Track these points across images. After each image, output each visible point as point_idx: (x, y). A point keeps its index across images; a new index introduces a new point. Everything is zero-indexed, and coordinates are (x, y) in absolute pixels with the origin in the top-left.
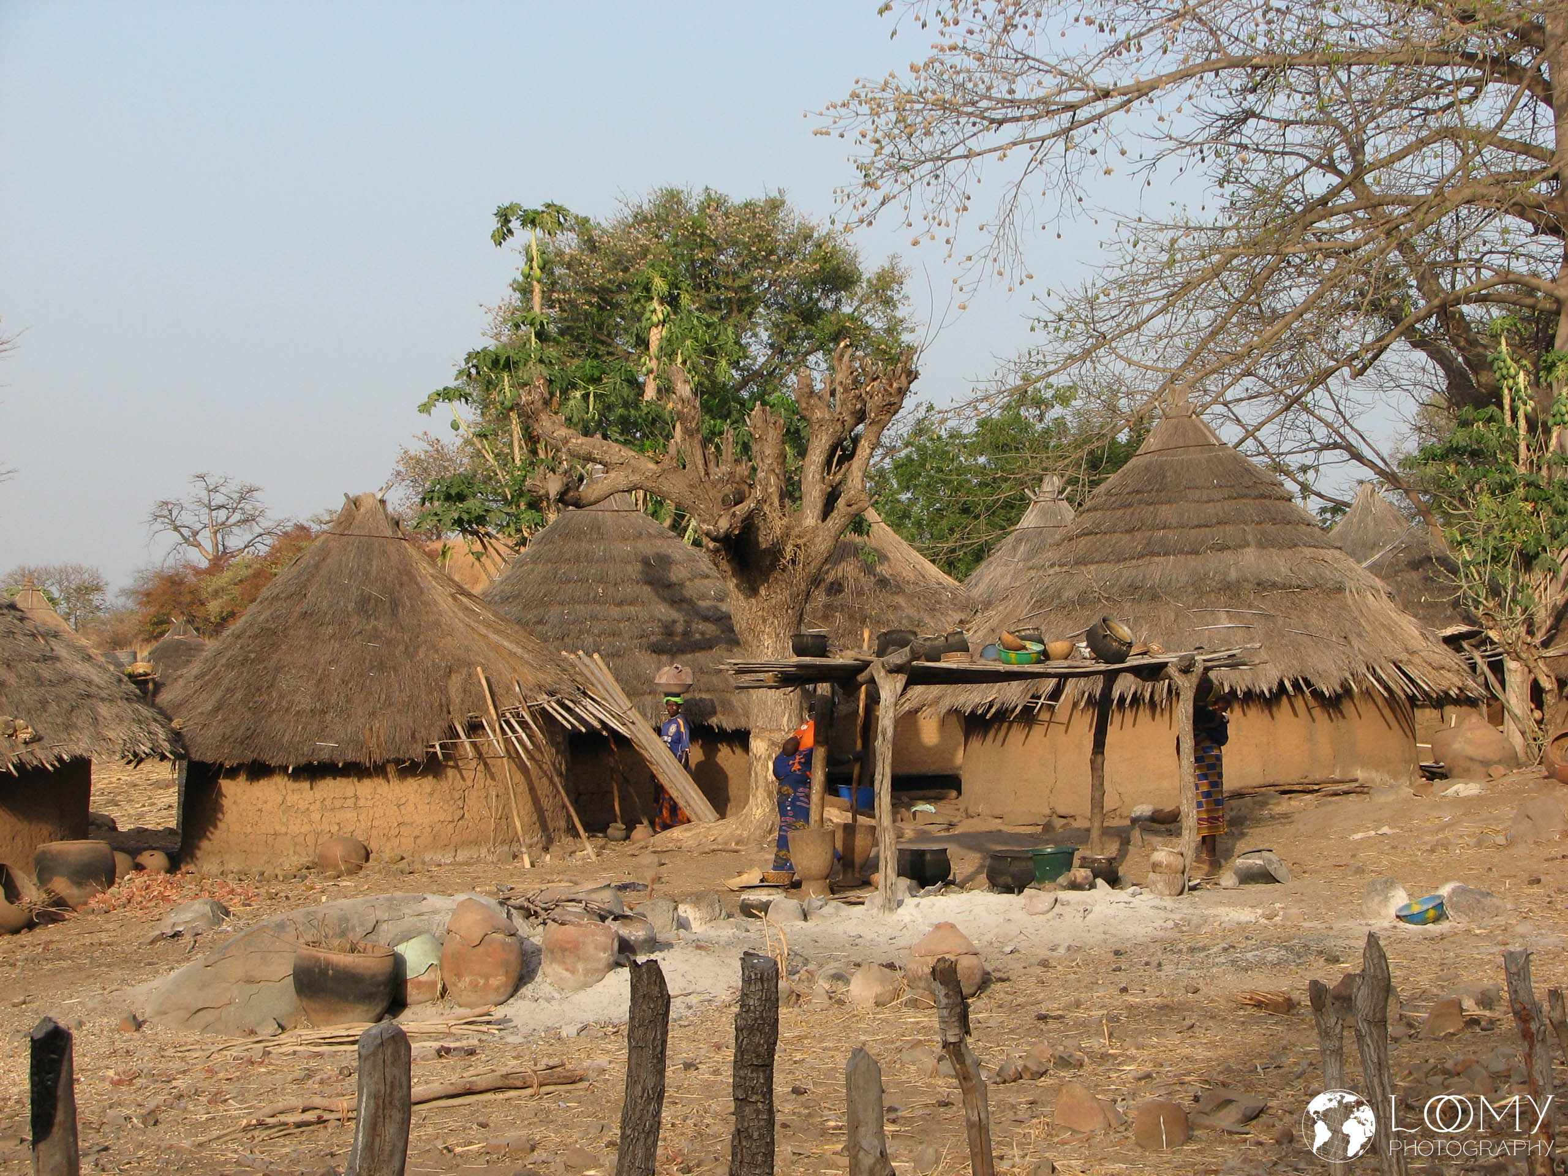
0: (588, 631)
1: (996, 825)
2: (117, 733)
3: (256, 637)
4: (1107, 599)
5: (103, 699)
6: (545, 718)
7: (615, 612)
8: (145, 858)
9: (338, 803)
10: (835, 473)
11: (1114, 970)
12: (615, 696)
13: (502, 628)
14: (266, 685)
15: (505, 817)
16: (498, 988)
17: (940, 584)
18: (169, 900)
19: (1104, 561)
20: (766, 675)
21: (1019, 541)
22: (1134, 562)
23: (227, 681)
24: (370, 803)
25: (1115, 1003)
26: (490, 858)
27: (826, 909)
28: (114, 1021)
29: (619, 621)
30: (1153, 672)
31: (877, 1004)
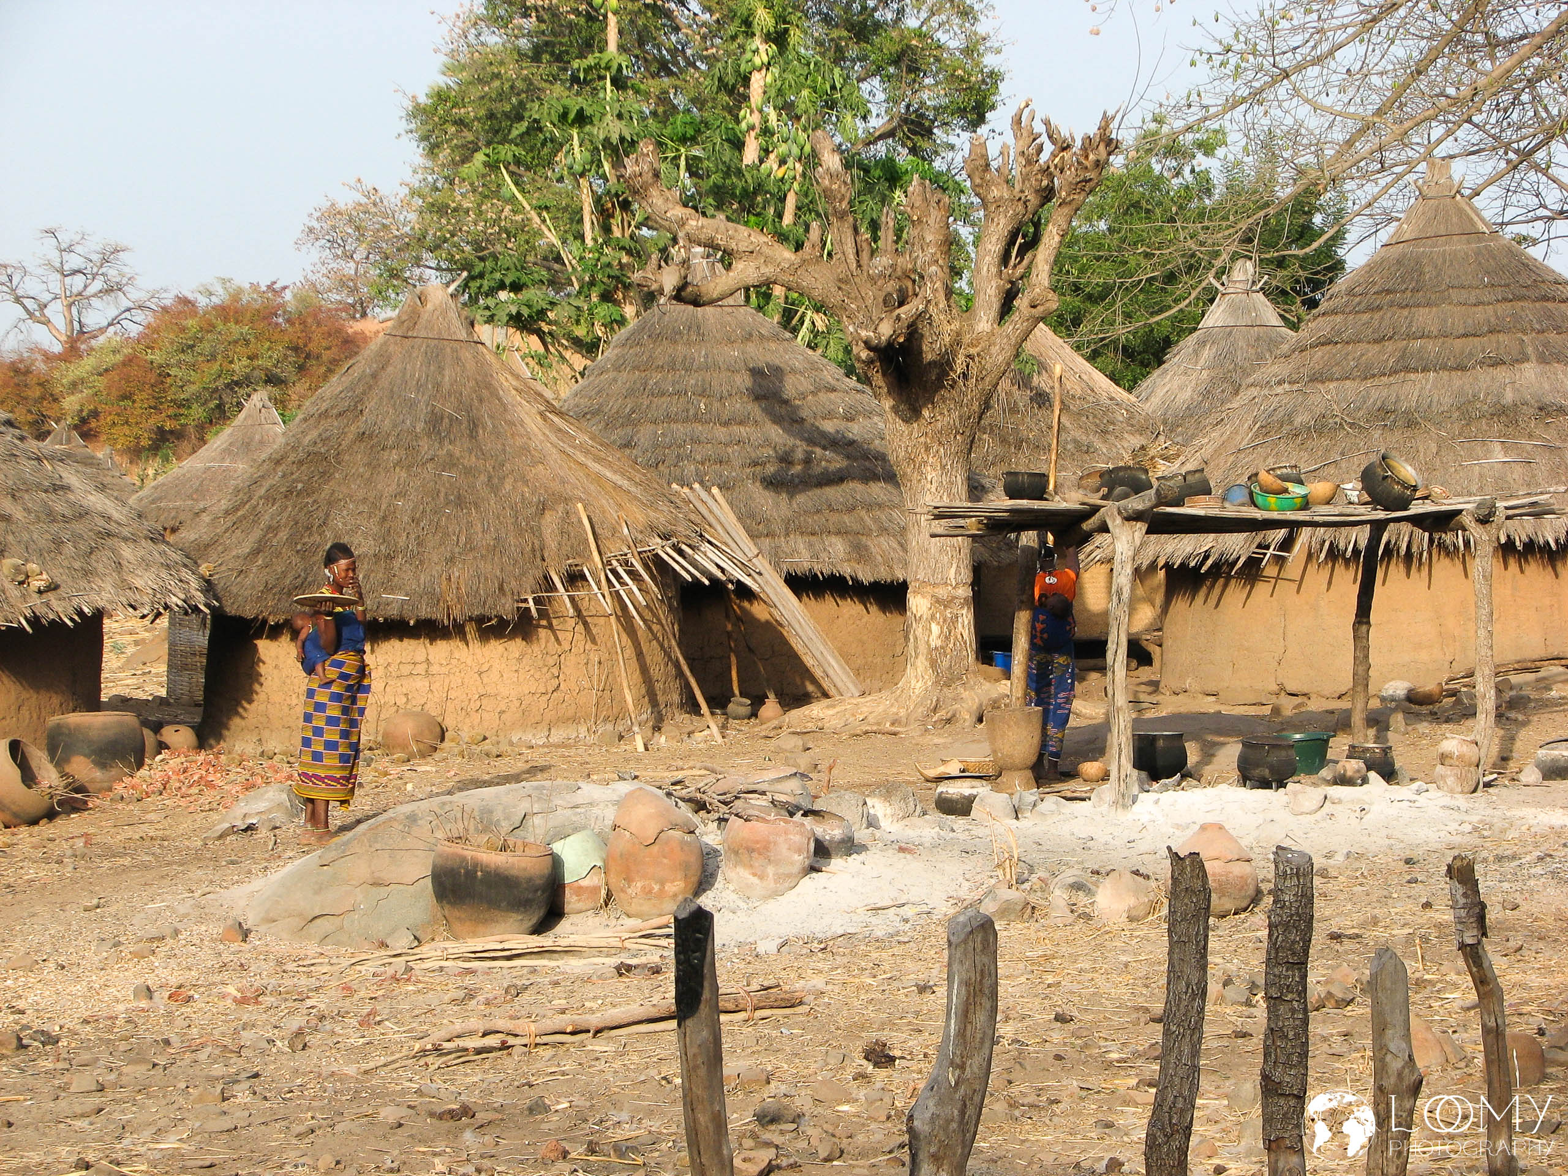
0: (689, 457)
1: (1209, 706)
2: (145, 580)
3: (301, 463)
4: (1351, 425)
5: (125, 539)
6: (659, 567)
7: (721, 433)
8: (169, 734)
9: (406, 669)
10: (1015, 266)
11: (1409, 882)
12: (737, 539)
13: (603, 455)
14: (317, 523)
15: (609, 688)
16: (675, 895)
17: (1112, 399)
18: (214, 787)
19: (1347, 378)
20: (968, 520)
21: (1202, 343)
22: (1385, 379)
23: (267, 517)
24: (444, 670)
25: (1420, 921)
26: (591, 739)
27: (1042, 807)
28: (216, 930)
29: (726, 445)
30: (1443, 521)
31: (1131, 919)
